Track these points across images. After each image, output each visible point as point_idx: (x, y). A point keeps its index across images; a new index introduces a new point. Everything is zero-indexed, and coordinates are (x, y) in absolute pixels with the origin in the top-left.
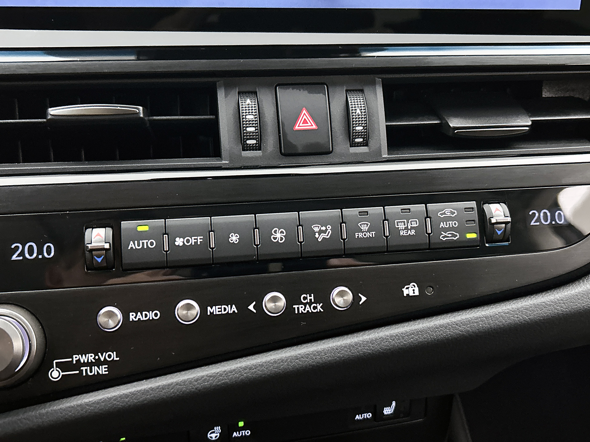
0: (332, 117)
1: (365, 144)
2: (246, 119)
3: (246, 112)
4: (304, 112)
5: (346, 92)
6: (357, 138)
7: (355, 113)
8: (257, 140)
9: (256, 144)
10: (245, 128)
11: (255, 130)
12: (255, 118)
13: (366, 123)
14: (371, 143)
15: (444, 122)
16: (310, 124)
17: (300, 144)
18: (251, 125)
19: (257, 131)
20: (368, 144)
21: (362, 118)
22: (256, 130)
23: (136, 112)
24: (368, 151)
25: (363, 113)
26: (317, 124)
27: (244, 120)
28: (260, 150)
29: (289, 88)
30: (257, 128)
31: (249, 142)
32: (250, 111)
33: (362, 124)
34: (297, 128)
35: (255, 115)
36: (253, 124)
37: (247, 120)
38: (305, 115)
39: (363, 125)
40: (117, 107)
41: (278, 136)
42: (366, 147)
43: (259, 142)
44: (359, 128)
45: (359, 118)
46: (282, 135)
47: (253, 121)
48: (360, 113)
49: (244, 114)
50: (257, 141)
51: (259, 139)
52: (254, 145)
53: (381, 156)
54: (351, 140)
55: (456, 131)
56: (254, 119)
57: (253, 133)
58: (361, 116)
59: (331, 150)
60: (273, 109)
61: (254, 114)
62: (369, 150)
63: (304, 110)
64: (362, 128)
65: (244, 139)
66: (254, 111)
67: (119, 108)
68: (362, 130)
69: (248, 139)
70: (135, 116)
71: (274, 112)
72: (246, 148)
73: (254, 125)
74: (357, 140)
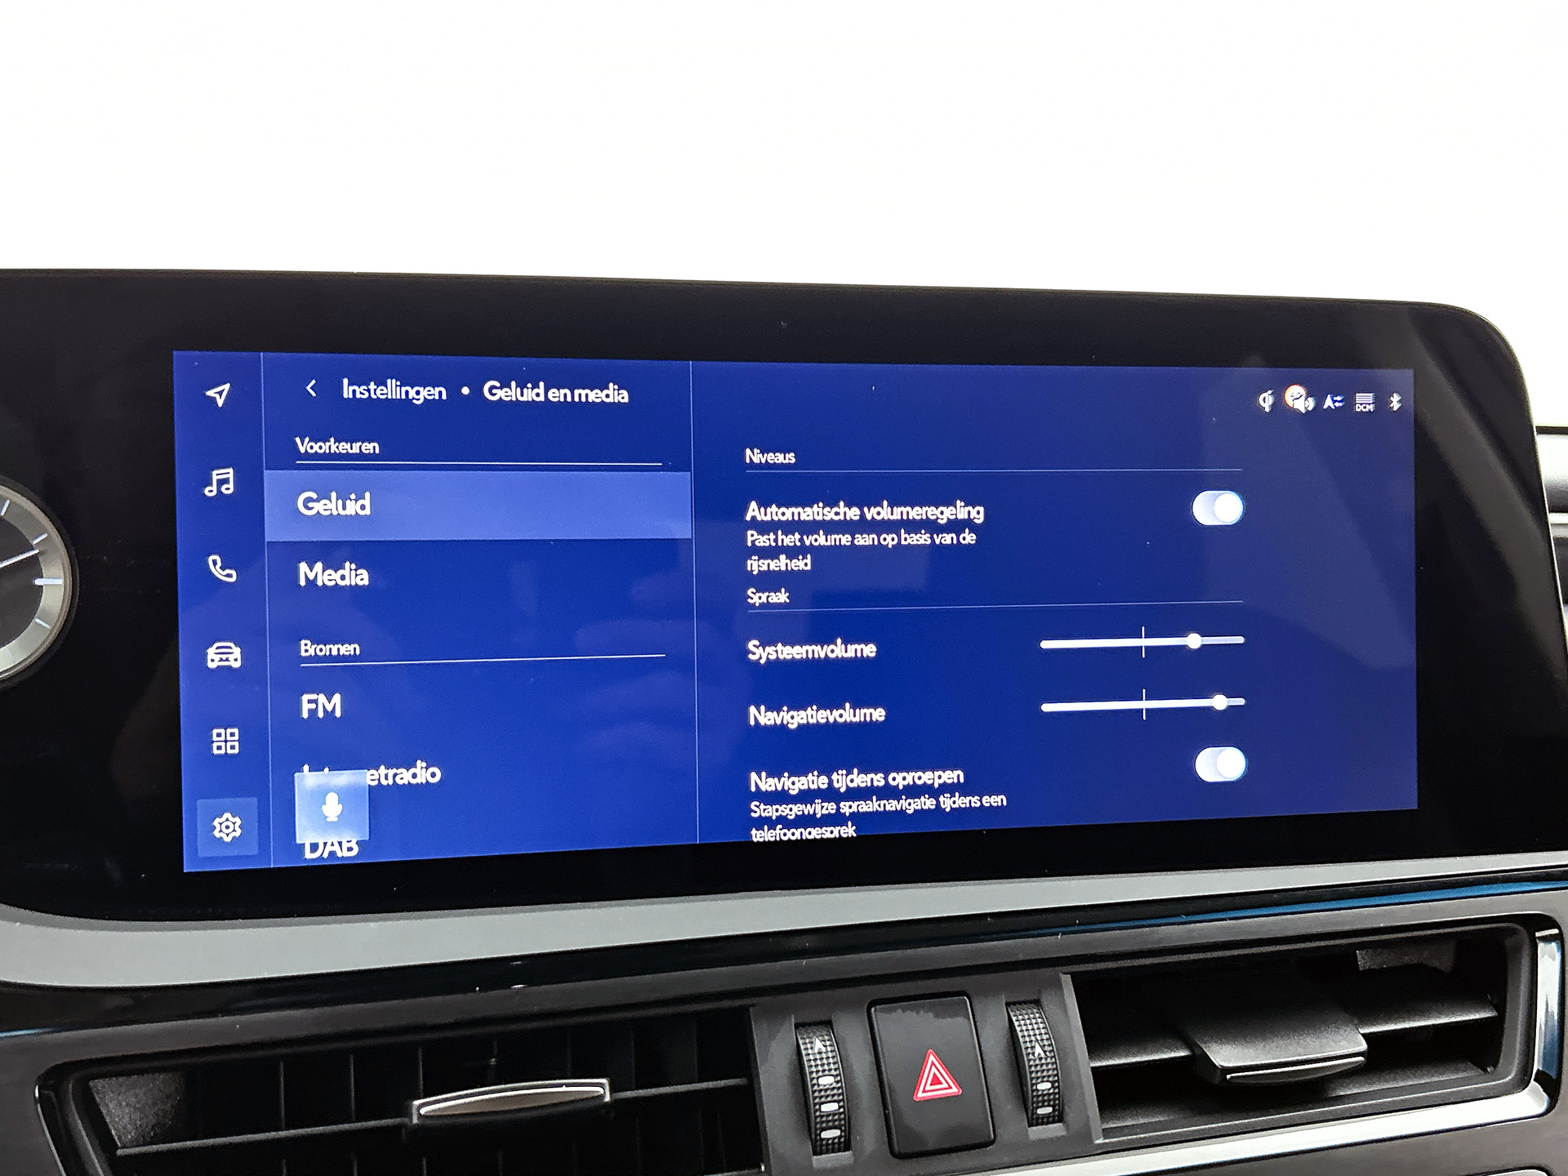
0: (986, 1064)
1: (1058, 1117)
2: (819, 1085)
3: (818, 1072)
4: (932, 1058)
5: (1007, 1009)
6: (1041, 1107)
7: (1033, 1054)
8: (843, 1128)
9: (840, 1137)
10: (817, 1107)
11: (837, 1108)
12: (837, 1082)
13: (1057, 1075)
14: (1071, 1114)
15: (1198, 1052)
16: (945, 1085)
17: (930, 1132)
18: (829, 1099)
19: (842, 1110)
20: (1062, 1117)
21: (1047, 1064)
22: (840, 1107)
23: (596, 1095)
24: (1064, 1133)
25: (1048, 1053)
26: (959, 1085)
27: (816, 1088)
28: (849, 1150)
29: (895, 1010)
30: (841, 1104)
31: (825, 1135)
32: (826, 1067)
33: (1049, 1076)
34: (920, 1094)
35: (837, 1075)
36: (833, 1095)
37: (821, 1087)
38: (933, 1066)
39: (1051, 1079)
40: (560, 1085)
41: (883, 1113)
42: (1060, 1124)
43: (845, 1133)
44: (1044, 1086)
45: (1042, 1065)
46: (891, 1112)
47: (834, 1088)
48: (1043, 1055)
49: (814, 1075)
50: (841, 1132)
51: (845, 1127)
52: (836, 1141)
53: (1092, 1142)
54: (1030, 1112)
55: (1228, 1076)
56: (834, 1085)
57: (835, 1115)
58: (1046, 1059)
59: (992, 1136)
60: (869, 1057)
61: (833, 1072)
62: (1067, 1129)
63: (931, 1056)
64: (1049, 1085)
65: (816, 1129)
66: (832, 1066)
67: (564, 1089)
68: (1049, 1089)
69: (824, 1129)
70: (596, 1102)
71: (872, 1062)
72: (820, 1148)
73: (836, 1098)
74: (1040, 1111)
